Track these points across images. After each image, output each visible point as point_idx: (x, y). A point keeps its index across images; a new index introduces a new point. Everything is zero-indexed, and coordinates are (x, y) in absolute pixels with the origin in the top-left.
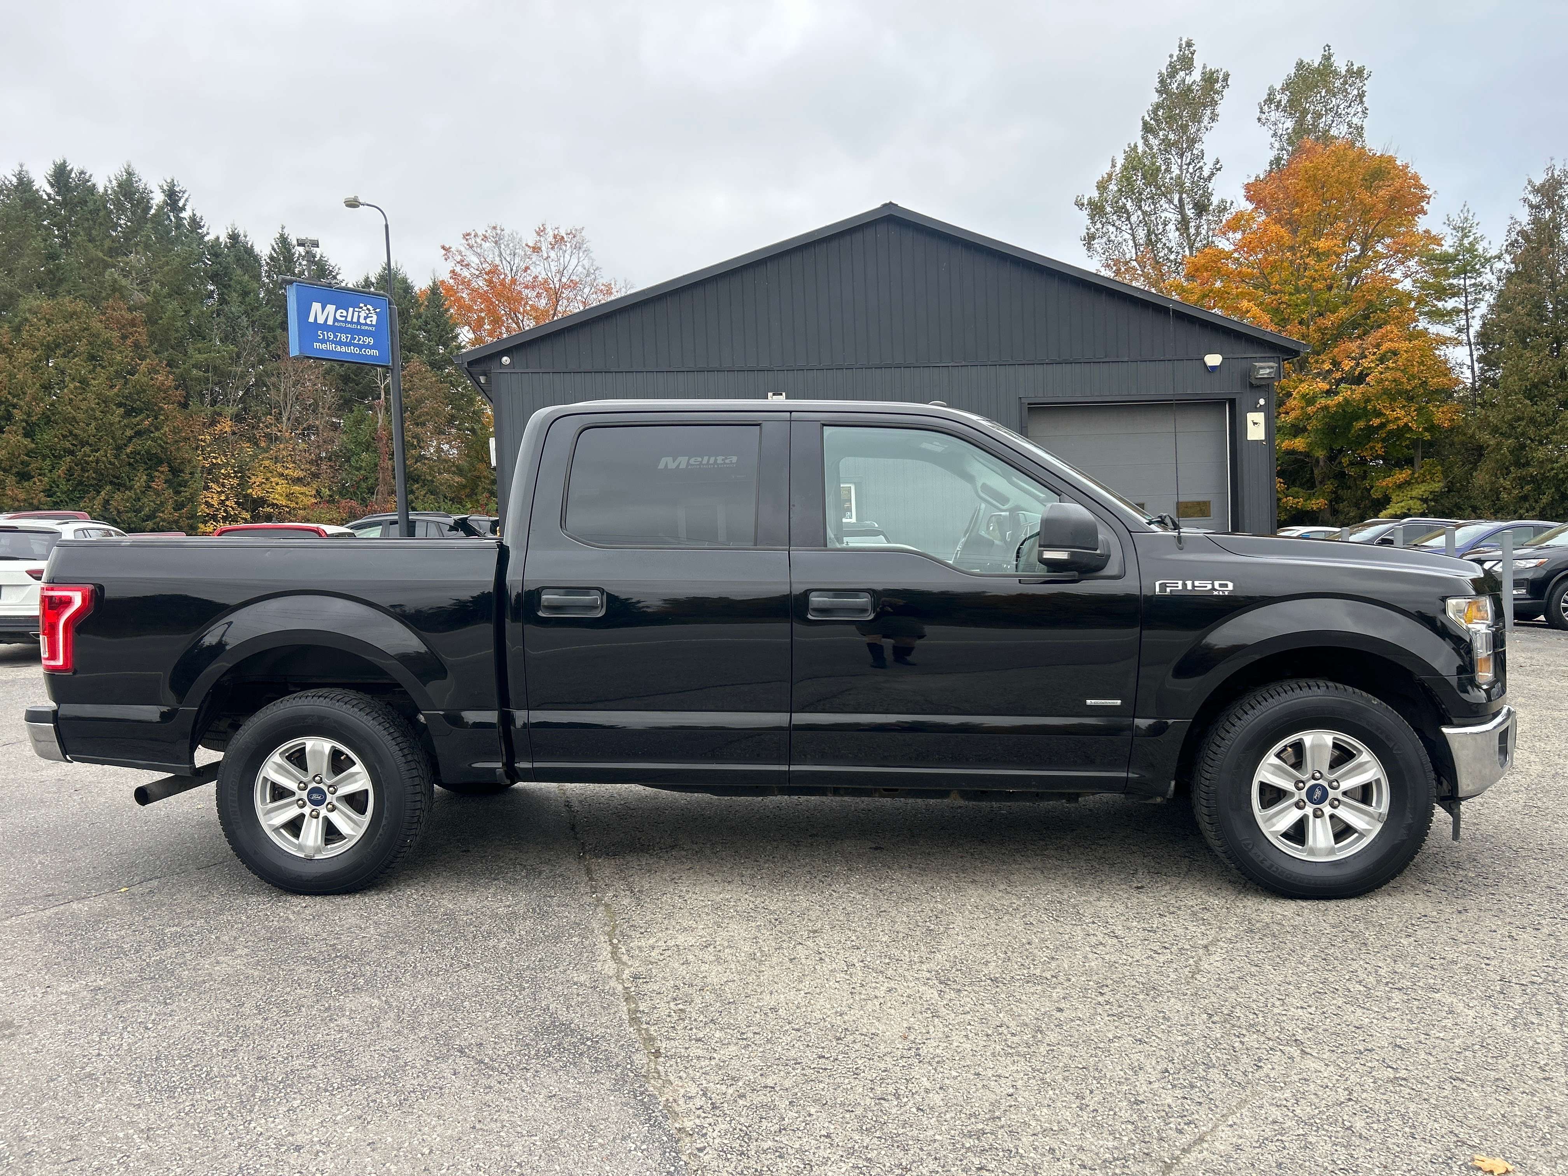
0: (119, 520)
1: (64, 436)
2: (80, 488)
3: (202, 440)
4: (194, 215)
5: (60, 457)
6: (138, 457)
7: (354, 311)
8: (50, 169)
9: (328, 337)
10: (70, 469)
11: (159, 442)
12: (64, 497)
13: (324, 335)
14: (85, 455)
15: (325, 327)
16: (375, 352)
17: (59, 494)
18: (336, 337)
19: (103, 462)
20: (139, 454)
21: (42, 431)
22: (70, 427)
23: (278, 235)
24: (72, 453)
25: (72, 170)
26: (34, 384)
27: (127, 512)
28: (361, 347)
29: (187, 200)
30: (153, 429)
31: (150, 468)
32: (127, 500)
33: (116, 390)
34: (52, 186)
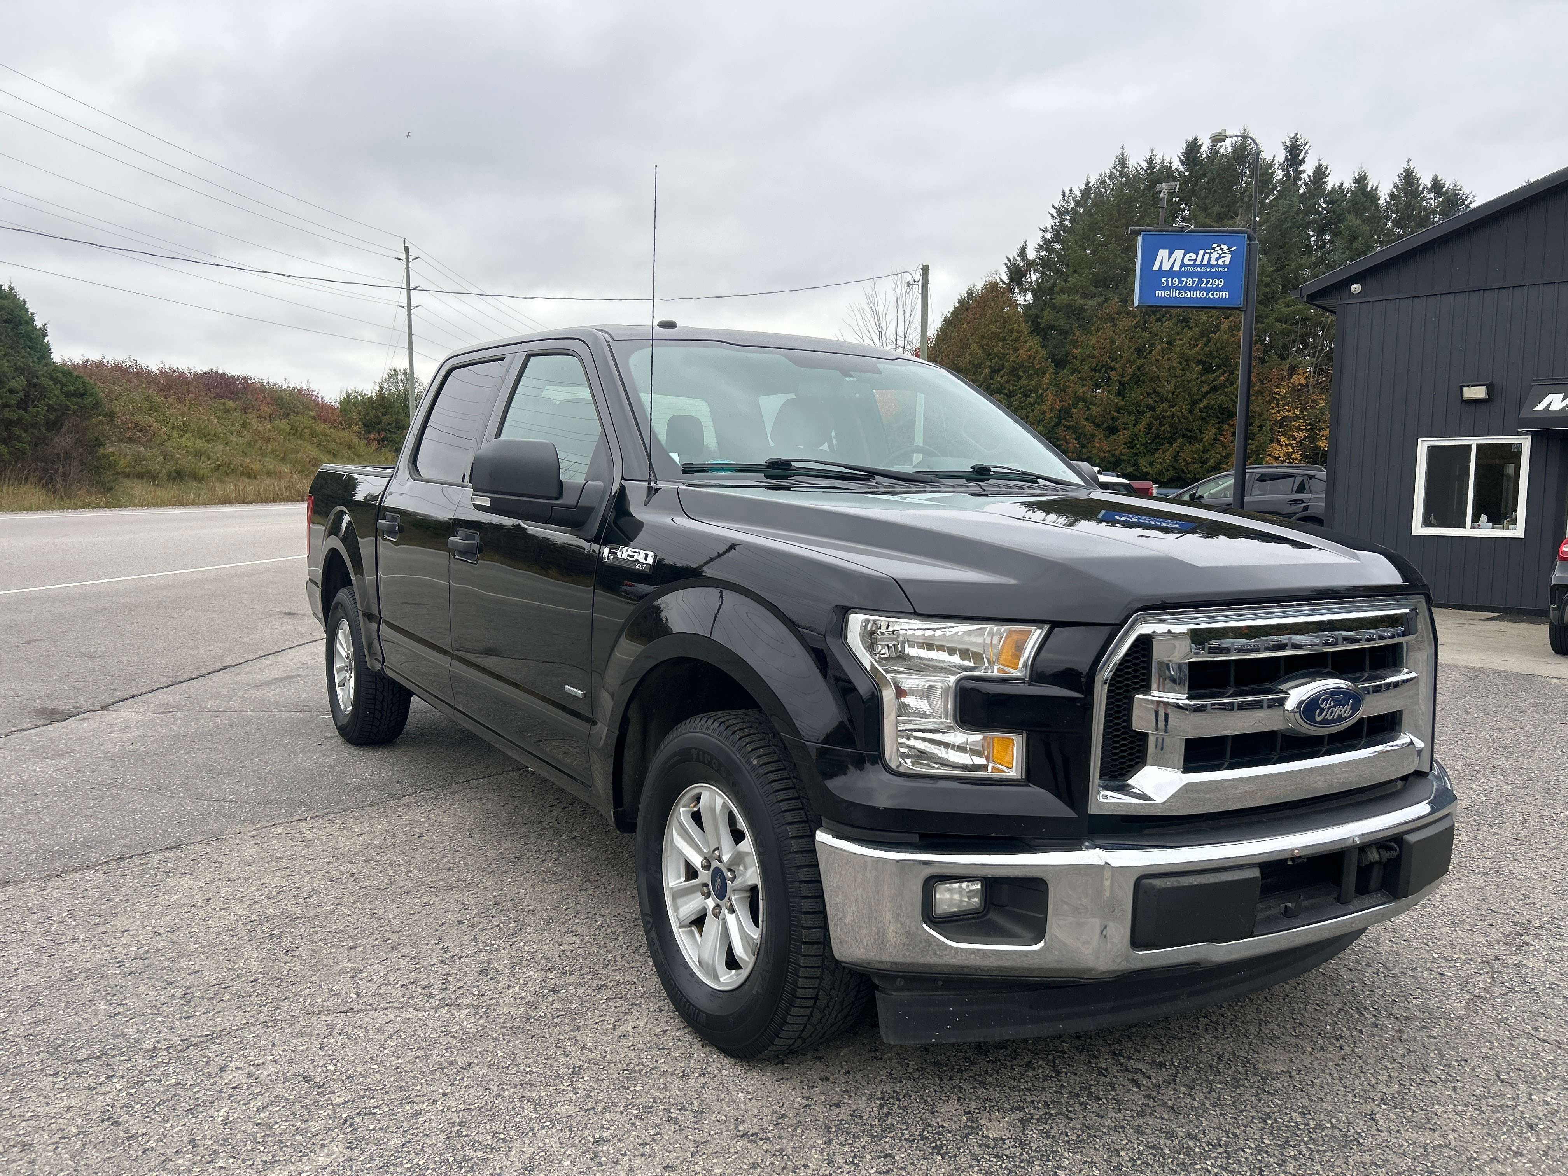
0: (1186, 470)
1: (1148, 394)
2: (1157, 440)
3: (1276, 393)
4: (1320, 165)
5: (1142, 413)
6: (1210, 411)
7: (1205, 253)
8: (1182, 148)
9: (1172, 283)
10: (1149, 426)
11: (1232, 396)
12: (1142, 449)
13: (1168, 282)
14: (1164, 410)
15: (1171, 273)
16: (1225, 294)
17: (1138, 446)
18: (1181, 282)
19: (1178, 417)
20: (1212, 408)
21: (1131, 390)
22: (1154, 385)
23: (1402, 171)
24: (1153, 409)
25: (1201, 145)
26: (1130, 348)
27: (1194, 463)
28: (1208, 290)
29: (1307, 152)
30: (1227, 384)
31: (1222, 422)
32: (1195, 453)
33: (1197, 349)
34: (1182, 162)
